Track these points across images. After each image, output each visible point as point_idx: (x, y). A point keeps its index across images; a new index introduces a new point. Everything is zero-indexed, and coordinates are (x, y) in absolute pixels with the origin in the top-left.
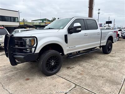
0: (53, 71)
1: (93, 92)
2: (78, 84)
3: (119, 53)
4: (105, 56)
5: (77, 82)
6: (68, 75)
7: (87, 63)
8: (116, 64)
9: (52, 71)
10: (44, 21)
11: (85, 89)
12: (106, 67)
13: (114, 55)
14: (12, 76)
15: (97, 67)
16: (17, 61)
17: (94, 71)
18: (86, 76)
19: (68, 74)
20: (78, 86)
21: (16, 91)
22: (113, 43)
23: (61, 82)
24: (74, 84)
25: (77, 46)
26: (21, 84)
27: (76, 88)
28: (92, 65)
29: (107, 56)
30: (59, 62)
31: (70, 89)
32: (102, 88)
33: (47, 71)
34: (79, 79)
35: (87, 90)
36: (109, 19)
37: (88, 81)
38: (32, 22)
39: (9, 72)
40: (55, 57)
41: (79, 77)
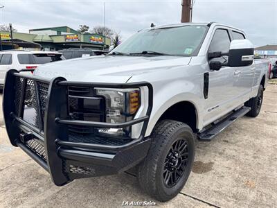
10: (62, 33)
38: (31, 33)
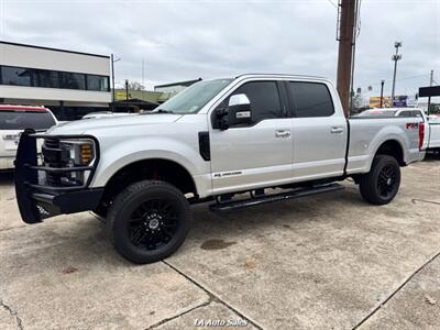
0: (154, 248)
1: (256, 326)
2: (220, 297)
3: (425, 204)
4: (368, 213)
5: (220, 288)
6: (203, 266)
7: (288, 232)
8: (391, 241)
9: (149, 249)
11: (237, 312)
12: (349, 248)
13: (402, 209)
14: (32, 256)
15: (315, 247)
16: (42, 211)
17: (299, 258)
18: (262, 273)
19: (204, 263)
20: (219, 301)
21: (21, 299)
22: (404, 164)
23: (170, 285)
24: (208, 293)
25: (245, 172)
26: (45, 283)
27: (205, 308)
28: (301, 240)
29: (374, 212)
30: (177, 221)
31: (186, 309)
32: (297, 315)
33: (134, 248)
34: (231, 279)
35: (242, 316)
36: (432, 80)
37: (258, 288)
39: (28, 244)
40: (163, 205)
41: (234, 274)
